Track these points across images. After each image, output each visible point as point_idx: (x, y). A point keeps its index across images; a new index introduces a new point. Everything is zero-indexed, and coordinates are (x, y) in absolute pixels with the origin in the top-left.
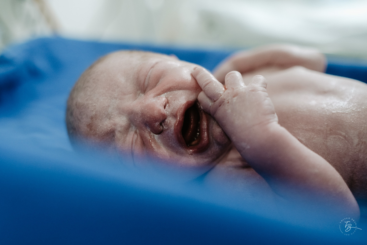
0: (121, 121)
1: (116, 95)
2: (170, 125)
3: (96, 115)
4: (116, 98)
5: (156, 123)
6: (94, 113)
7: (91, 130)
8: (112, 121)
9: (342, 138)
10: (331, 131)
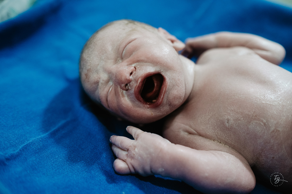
0: (104, 77)
1: (103, 58)
2: (132, 87)
3: (90, 69)
4: (103, 60)
5: (123, 85)
6: (89, 67)
7: (86, 78)
8: (98, 75)
9: (262, 124)
10: (256, 117)
